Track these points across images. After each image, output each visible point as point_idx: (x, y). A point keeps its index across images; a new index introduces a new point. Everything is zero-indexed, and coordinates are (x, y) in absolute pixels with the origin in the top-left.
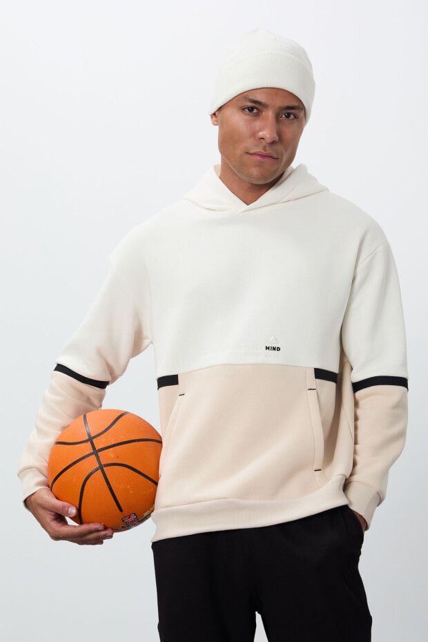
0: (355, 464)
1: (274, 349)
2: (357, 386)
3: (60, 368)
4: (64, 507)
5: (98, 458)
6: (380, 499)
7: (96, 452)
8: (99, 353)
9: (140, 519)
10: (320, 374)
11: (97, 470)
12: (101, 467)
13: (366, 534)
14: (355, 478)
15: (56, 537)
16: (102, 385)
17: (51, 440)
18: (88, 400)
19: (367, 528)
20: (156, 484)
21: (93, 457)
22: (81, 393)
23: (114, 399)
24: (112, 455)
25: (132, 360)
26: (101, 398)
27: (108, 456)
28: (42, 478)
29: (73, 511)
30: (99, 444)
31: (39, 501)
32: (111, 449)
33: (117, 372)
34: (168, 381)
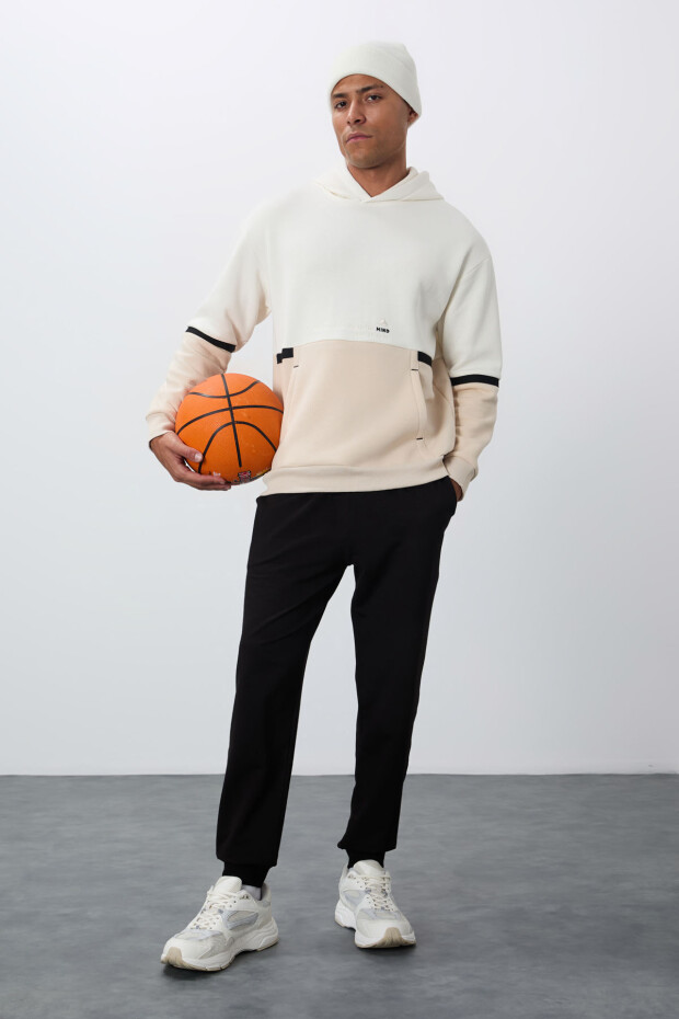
0: (457, 442)
1: (384, 330)
2: (456, 381)
3: (191, 330)
4: (191, 452)
5: (232, 414)
6: (474, 474)
7: (231, 408)
8: (227, 316)
9: (252, 478)
10: (423, 357)
11: (228, 424)
12: (233, 423)
13: (459, 505)
14: (456, 454)
15: (179, 479)
16: (230, 348)
17: (180, 389)
18: (217, 362)
19: (461, 498)
20: (276, 450)
21: (228, 412)
22: (209, 353)
23: (238, 364)
24: (245, 415)
25: (257, 327)
26: (227, 360)
27: (241, 415)
28: (168, 423)
29: (199, 457)
30: (235, 401)
31: (168, 444)
32: (245, 410)
33: (243, 338)
34: (287, 353)
